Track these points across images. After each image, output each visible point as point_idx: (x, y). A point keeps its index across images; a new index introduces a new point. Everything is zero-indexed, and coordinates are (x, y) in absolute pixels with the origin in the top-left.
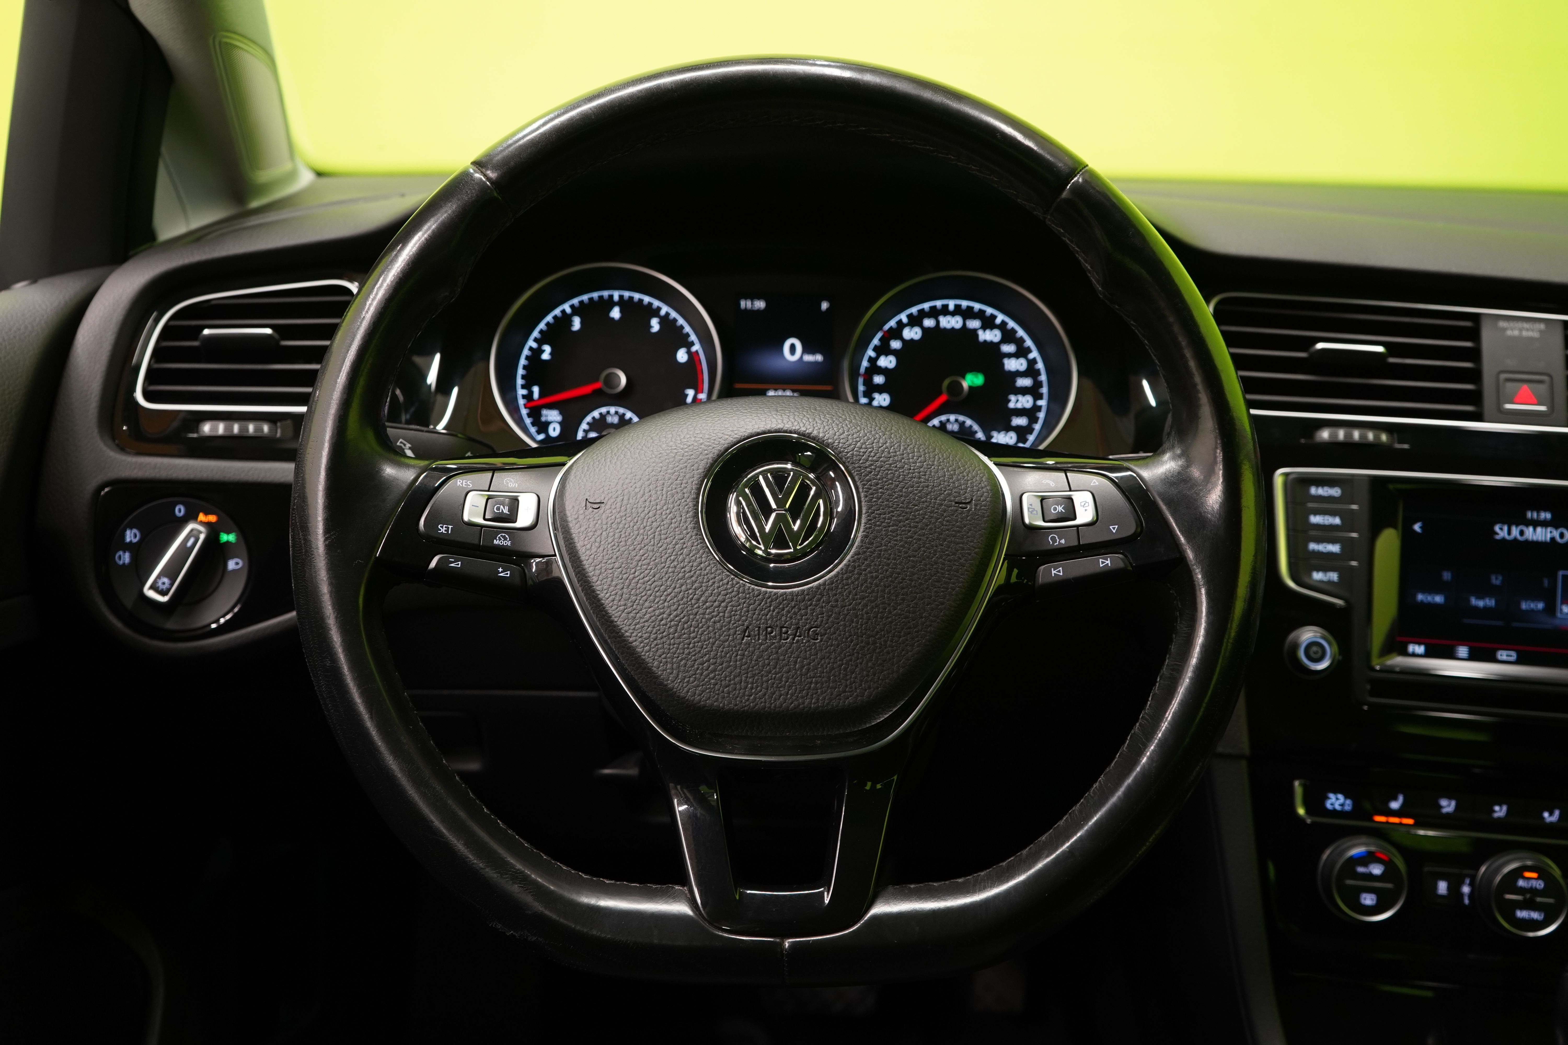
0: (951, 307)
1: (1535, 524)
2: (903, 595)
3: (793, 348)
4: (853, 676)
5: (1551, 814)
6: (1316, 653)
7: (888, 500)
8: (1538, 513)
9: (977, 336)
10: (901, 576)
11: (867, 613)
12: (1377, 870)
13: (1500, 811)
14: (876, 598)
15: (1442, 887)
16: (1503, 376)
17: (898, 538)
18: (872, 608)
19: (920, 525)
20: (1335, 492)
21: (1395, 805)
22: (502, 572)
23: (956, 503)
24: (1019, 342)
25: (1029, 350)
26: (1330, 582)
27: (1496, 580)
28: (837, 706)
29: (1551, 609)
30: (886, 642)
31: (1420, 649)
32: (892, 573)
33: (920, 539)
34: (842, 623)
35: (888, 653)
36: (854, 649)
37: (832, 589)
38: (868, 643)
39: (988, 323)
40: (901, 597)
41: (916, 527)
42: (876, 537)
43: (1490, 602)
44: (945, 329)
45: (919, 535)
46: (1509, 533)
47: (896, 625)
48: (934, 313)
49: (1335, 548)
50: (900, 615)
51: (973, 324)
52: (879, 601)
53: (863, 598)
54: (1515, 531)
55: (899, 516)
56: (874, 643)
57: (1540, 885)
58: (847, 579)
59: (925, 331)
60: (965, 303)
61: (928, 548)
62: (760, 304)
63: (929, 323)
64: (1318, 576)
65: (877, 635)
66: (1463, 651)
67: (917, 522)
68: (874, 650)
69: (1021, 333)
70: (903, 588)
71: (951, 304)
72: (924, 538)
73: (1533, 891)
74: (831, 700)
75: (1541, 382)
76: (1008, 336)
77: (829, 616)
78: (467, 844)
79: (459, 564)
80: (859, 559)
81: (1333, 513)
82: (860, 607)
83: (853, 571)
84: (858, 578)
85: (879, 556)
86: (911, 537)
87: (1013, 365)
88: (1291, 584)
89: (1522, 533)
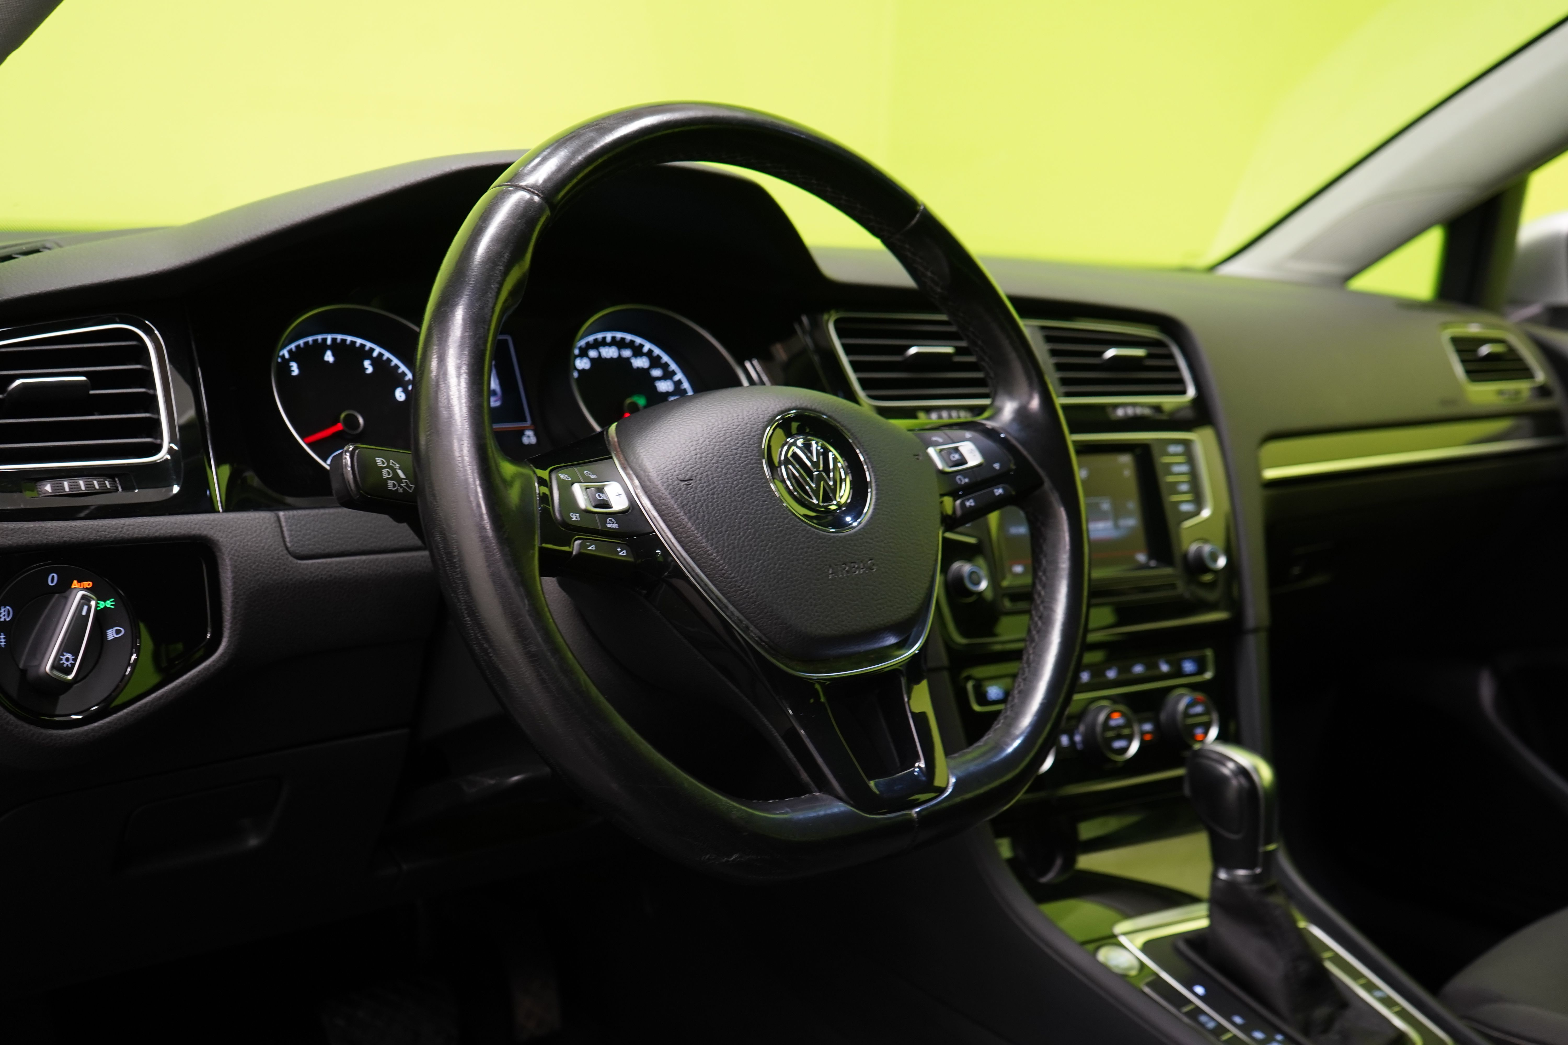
0: (609, 339)
9: (631, 364)
24: (665, 366)
25: (674, 373)
39: (638, 351)
44: (606, 359)
48: (597, 345)
51: (627, 353)
59: (592, 360)
60: (619, 335)
63: (593, 354)
69: (666, 358)
71: (609, 336)
73: (1119, 727)
76: (656, 362)
87: (664, 386)
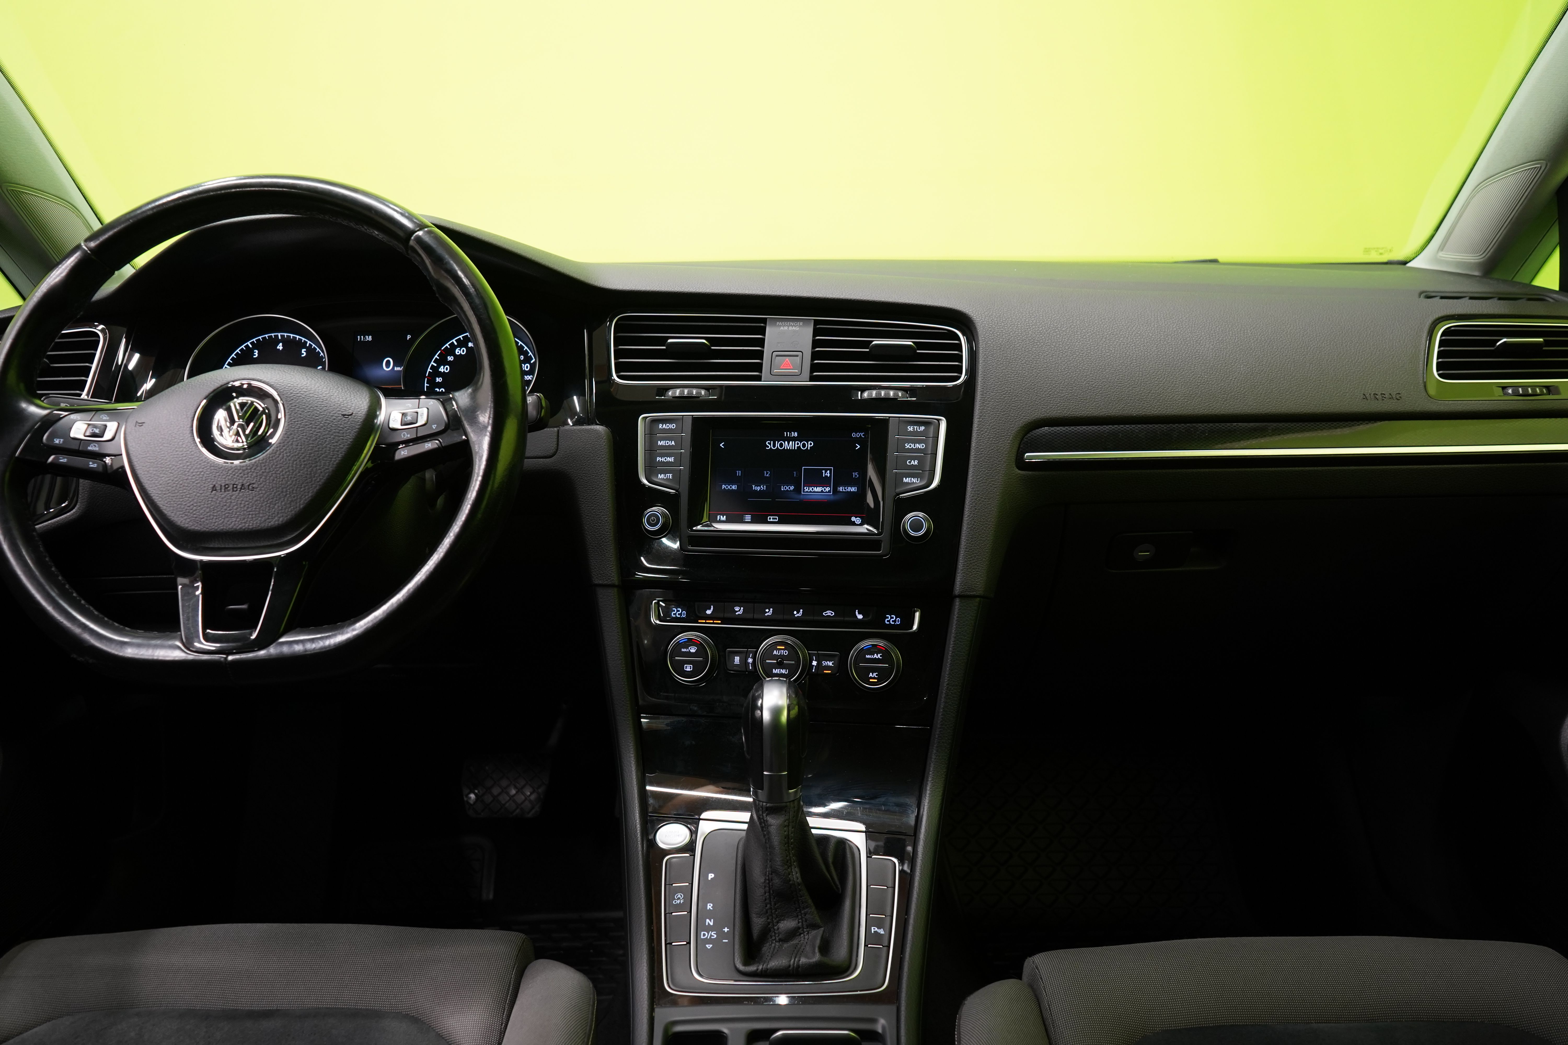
1: (789, 439)
2: (304, 465)
3: (388, 363)
4: (274, 510)
5: (798, 612)
6: (653, 521)
7: (300, 414)
8: (790, 433)
10: (304, 455)
11: (283, 475)
12: (693, 650)
13: (769, 612)
14: (289, 467)
15: (737, 659)
16: (775, 354)
17: (304, 434)
18: (286, 472)
19: (318, 427)
20: (672, 426)
21: (709, 612)
22: (91, 464)
23: (342, 415)
26: (668, 479)
27: (767, 474)
28: (264, 527)
29: (798, 490)
30: (293, 490)
31: (724, 518)
32: (299, 453)
33: (317, 435)
34: (268, 481)
35: (294, 497)
36: (274, 495)
37: (263, 463)
38: (282, 492)
40: (303, 466)
41: (315, 428)
42: (291, 434)
43: (763, 487)
45: (317, 432)
46: (774, 446)
47: (299, 481)
49: (671, 459)
50: (302, 476)
52: (290, 468)
53: (281, 467)
54: (777, 445)
55: (306, 422)
56: (287, 491)
57: (786, 653)
58: (272, 457)
61: (321, 439)
62: (369, 338)
64: (661, 476)
65: (288, 487)
66: (748, 518)
67: (317, 426)
68: (286, 495)
70: (304, 461)
72: (319, 434)
73: (782, 657)
74: (260, 524)
75: (797, 356)
77: (261, 478)
78: (54, 608)
79: (65, 460)
80: (280, 446)
81: (670, 439)
82: (279, 472)
83: (276, 453)
84: (278, 457)
85: (292, 444)
86: (312, 434)
88: (645, 481)
89: (781, 445)
